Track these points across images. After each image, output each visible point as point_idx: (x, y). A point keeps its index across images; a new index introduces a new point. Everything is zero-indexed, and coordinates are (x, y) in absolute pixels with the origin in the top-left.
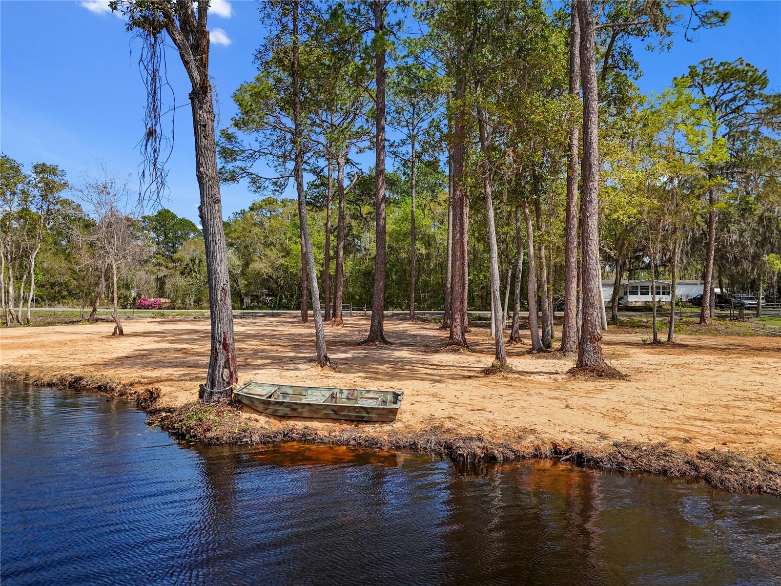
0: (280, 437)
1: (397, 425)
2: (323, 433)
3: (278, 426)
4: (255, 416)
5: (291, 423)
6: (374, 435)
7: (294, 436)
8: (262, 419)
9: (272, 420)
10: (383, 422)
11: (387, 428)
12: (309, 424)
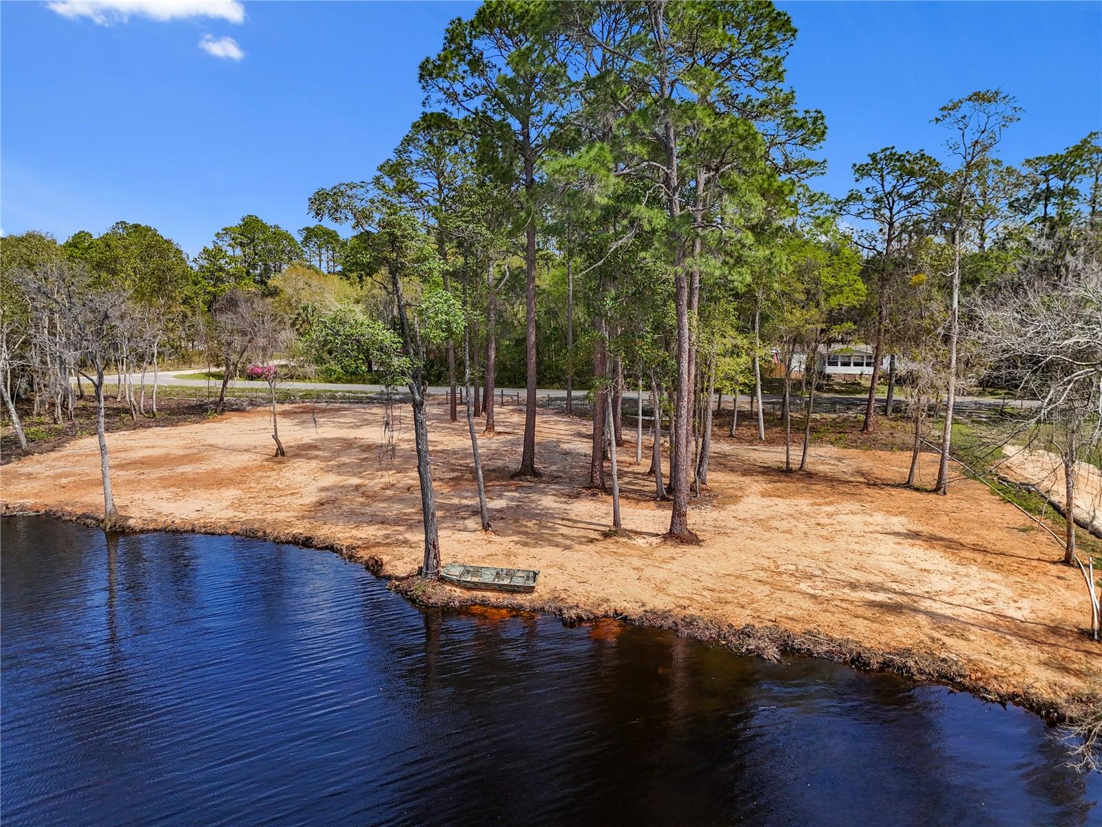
0: (470, 602)
1: (535, 595)
2: (493, 600)
3: (467, 595)
4: (454, 588)
5: (475, 593)
6: (522, 602)
7: (477, 601)
8: (458, 590)
9: (463, 591)
10: (527, 593)
11: (529, 597)
12: (485, 594)
